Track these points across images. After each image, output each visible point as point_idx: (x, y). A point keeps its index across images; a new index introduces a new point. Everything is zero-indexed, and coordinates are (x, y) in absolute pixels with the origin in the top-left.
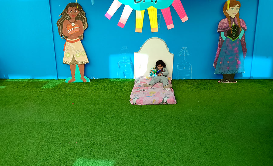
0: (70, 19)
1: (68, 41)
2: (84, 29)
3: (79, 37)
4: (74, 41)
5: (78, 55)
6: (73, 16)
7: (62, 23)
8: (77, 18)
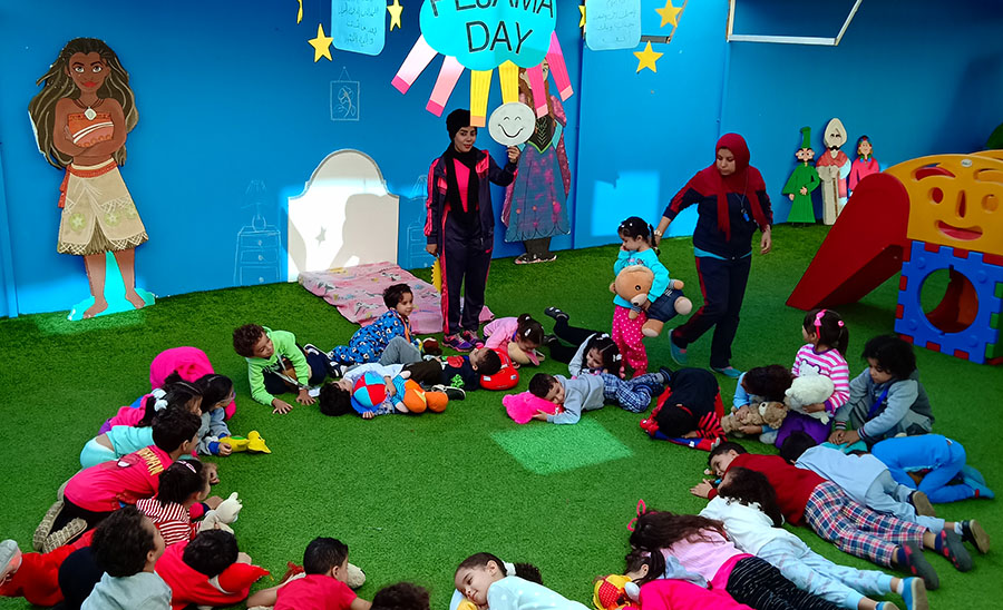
0: (76, 95)
1: (77, 173)
2: (129, 126)
3: (113, 155)
4: (95, 171)
5: (113, 218)
6: (90, 84)
7: (52, 109)
8: (103, 93)
